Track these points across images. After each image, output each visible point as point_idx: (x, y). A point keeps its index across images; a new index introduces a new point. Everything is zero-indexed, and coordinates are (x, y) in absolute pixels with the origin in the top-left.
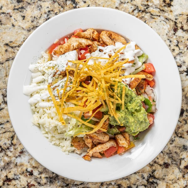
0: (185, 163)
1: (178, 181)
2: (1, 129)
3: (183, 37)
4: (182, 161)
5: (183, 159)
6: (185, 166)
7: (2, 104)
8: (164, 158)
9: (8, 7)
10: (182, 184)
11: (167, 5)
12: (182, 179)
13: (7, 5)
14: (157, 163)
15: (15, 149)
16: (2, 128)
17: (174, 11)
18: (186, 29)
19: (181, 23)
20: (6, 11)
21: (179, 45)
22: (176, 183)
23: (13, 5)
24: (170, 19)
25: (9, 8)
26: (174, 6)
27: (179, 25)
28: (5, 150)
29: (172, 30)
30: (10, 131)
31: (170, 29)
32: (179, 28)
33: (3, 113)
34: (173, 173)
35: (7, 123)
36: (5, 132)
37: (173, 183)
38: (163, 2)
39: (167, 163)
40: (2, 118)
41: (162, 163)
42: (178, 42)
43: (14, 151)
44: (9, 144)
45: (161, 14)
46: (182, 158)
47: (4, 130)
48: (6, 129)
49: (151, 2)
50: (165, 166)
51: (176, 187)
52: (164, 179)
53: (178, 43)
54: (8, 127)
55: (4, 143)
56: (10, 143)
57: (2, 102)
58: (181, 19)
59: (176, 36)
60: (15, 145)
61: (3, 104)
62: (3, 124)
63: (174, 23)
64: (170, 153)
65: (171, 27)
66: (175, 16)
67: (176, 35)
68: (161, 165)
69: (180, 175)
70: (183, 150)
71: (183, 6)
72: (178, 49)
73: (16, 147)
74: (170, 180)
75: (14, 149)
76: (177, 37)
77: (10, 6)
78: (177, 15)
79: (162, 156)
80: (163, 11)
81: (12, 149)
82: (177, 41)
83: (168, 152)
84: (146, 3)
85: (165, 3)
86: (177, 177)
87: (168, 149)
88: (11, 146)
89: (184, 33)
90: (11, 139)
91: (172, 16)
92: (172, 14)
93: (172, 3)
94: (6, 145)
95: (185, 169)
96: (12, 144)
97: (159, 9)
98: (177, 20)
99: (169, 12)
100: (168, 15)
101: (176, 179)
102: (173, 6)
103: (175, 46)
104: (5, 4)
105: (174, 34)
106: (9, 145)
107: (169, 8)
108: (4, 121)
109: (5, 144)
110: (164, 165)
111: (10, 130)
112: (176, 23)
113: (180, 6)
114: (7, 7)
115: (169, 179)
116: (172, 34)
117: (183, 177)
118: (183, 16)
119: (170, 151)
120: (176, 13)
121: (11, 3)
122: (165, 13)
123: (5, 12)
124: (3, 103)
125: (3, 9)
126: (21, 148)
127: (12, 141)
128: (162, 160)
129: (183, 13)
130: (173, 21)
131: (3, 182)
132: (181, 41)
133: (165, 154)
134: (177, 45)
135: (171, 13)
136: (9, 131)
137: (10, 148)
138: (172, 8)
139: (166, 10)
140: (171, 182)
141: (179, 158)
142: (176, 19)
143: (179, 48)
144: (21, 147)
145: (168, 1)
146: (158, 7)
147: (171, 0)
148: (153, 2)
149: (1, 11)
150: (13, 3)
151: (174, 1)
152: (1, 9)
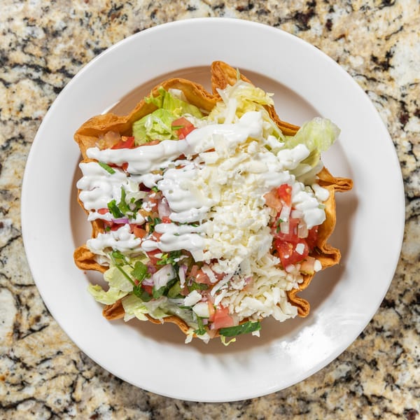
2: (46, 370)
7: (43, 317)
8: (404, 399)
11: (380, 67)
13: (32, 101)
14: (390, 412)
15: (81, 411)
16: (48, 368)
17: (397, 78)
19: (415, 102)
20: (32, 113)
21: (415, 151)
23: (46, 99)
24: (391, 97)
25: (39, 107)
26: (396, 67)
27: (411, 108)
28: (60, 415)
29: (397, 120)
30: (65, 374)
31: (392, 119)
32: (411, 115)
33: (48, 335)
35: (58, 357)
36: (55, 377)
38: (371, 60)
39: (412, 409)
40: (47, 346)
41: (400, 410)
42: (412, 145)
43: (79, 414)
44: (67, 401)
45: (370, 88)
47: (52, 373)
48: (57, 370)
49: (344, 63)
50: (408, 415)
53: (412, 148)
54: (61, 364)
55: (54, 400)
56: (69, 399)
57: (44, 312)
58: (413, 95)
59: (407, 132)
60: (79, 402)
61: (46, 316)
62: (50, 359)
63: (399, 105)
64: (416, 388)
65: (395, 114)
66: (400, 89)
67: (406, 129)
68: (398, 415)
71: (416, 64)
72: (414, 160)
73: (82, 406)
75: (78, 411)
76: (410, 134)
77: (40, 101)
78: (404, 87)
79: (400, 395)
80: (374, 80)
81: (74, 411)
82: (409, 142)
83: (412, 384)
85: (377, 63)
87: (412, 379)
88: (71, 405)
90: (70, 390)
91: (393, 91)
92: (393, 85)
93: (392, 62)
94: (60, 404)
96: (73, 400)
97: (364, 76)
98: (406, 97)
99: (386, 81)
100: (386, 88)
102: (393, 67)
103: (405, 153)
104: (30, 99)
105: (402, 128)
106: (67, 404)
107: (385, 72)
108: (51, 353)
109: (58, 402)
110: (405, 413)
111: (65, 370)
112: (403, 103)
113: (411, 67)
114: (34, 105)
116: (397, 128)
118: (419, 87)
119: (415, 382)
120: (402, 82)
121: (42, 96)
122: (377, 85)
123: (29, 115)
124: (46, 313)
125: (25, 109)
126: (92, 408)
127: (71, 393)
128: (400, 405)
129: (416, 80)
130: (396, 100)
133: (406, 390)
134: (411, 153)
135: (391, 83)
136: (63, 372)
137: (70, 409)
138: (392, 72)
139: (379, 78)
142: (403, 96)
143: (415, 157)
144: (93, 405)
145: (382, 57)
146: (363, 73)
147: (389, 55)
148: (349, 63)
149: (22, 115)
150: (46, 95)
151: (395, 56)
152: (21, 110)
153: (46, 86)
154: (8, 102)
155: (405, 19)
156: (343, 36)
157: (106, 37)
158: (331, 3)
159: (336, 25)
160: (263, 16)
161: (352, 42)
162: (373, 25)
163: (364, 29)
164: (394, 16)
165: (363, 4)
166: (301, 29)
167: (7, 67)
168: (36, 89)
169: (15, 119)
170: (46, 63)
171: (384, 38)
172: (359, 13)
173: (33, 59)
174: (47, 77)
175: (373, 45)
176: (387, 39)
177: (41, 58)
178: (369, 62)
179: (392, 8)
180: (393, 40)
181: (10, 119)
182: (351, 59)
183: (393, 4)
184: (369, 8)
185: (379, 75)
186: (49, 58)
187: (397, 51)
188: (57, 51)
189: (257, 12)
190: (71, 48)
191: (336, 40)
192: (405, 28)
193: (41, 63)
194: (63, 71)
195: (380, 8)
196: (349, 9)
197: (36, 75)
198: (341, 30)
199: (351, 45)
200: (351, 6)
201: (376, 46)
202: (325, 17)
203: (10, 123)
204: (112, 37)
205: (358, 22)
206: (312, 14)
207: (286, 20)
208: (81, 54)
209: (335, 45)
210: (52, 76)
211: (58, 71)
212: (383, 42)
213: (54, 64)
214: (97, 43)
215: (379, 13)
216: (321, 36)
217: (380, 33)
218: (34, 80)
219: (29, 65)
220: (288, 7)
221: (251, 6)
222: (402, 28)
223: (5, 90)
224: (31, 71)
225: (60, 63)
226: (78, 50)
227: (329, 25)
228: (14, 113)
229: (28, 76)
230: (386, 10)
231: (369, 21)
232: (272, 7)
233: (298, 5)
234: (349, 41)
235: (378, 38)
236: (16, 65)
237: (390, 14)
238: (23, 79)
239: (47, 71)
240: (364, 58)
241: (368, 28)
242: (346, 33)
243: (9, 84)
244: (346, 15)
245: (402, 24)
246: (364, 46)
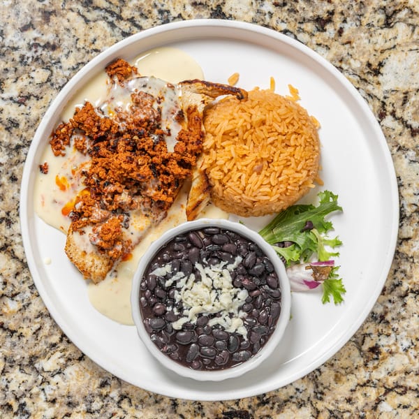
0: (371, 342)
1: (355, 372)
3: (394, 130)
4: (366, 338)
5: (369, 335)
6: (371, 346)
9: (105, 42)
10: (362, 377)
11: (373, 72)
12: (362, 369)
13: (104, 38)
18: (400, 117)
19: (393, 105)
20: (102, 47)
22: (353, 374)
23: (114, 39)
24: (376, 96)
25: (108, 43)
26: (384, 75)
27: (389, 109)
29: (377, 115)
32: (388, 113)
34: (349, 357)
37: (347, 374)
38: (367, 65)
45: (361, 86)
46: (368, 332)
49: (346, 63)
51: (352, 381)
52: (332, 365)
58: (393, 99)
59: (382, 126)
63: (380, 104)
65: (376, 110)
66: (384, 92)
67: (381, 124)
69: (361, 361)
70: (371, 319)
71: (400, 76)
74: (342, 368)
76: (384, 128)
77: (109, 39)
78: (387, 92)
80: (366, 81)
82: (384, 134)
84: (338, 64)
85: (370, 69)
86: (355, 365)
89: (396, 122)
91: (379, 92)
92: (379, 88)
93: (382, 70)
95: (369, 351)
97: (359, 76)
98: (387, 99)
99: (374, 84)
100: (373, 89)
101: (353, 368)
102: (382, 74)
104: (102, 36)
105: (379, 122)
107: (375, 77)
112: (384, 103)
113: (395, 77)
115: (341, 366)
117: (366, 365)
118: (398, 94)
120: (386, 88)
121: (112, 36)
122: (367, 85)
125: (96, 43)
129: (398, 88)
130: (379, 100)
131: (60, 336)
132: (390, 136)
135: (378, 86)
138: (380, 78)
139: (370, 80)
140: (343, 372)
141: (362, 333)
142: (385, 98)
145: (375, 65)
146: (358, 74)
147: (381, 65)
148: (350, 64)
149: (93, 47)
150: (115, 36)
151: (385, 67)
152: (93, 43)
153: (117, 29)
154: (85, 35)
155: (399, 40)
156: (349, 42)
157: (170, 2)
158: (346, 16)
159: (346, 33)
160: (292, 14)
161: (355, 48)
162: (373, 39)
163: (366, 41)
164: (390, 36)
165: (370, 21)
166: (319, 30)
167: (90, 8)
168: (109, 30)
169: (88, 49)
170: (121, 12)
171: (379, 51)
172: (365, 28)
173: (112, 6)
174: (119, 22)
175: (370, 54)
176: (382, 52)
177: (117, 7)
178: (364, 66)
179: (391, 29)
180: (386, 54)
181: (83, 48)
182: (352, 61)
183: (392, 27)
184: (373, 26)
185: (370, 78)
186: (123, 8)
187: (387, 63)
188: (131, 5)
189: (288, 9)
190: (142, 5)
191: (343, 44)
192: (397, 47)
193: (117, 11)
194: (132, 20)
195: (382, 28)
196: (358, 23)
197: (111, 19)
198: (349, 38)
199: (354, 50)
200: (360, 21)
201: (372, 55)
202: (338, 25)
203: (83, 51)
204: (175, 4)
205: (362, 35)
206: (329, 20)
207: (309, 21)
208: (149, 10)
209: (342, 48)
210: (123, 23)
211: (128, 19)
212: (378, 54)
213: (126, 13)
214: (163, 5)
215: (380, 31)
216: (333, 39)
217: (378, 47)
218: (109, 22)
219: (107, 10)
220: (313, 12)
221: (285, 4)
222: (394, 47)
223: (85, 25)
224: (107, 15)
225: (131, 14)
226: (146, 7)
227: (340, 32)
228: (88, 44)
229: (105, 18)
230: (386, 30)
231: (371, 36)
232: (301, 8)
233: (321, 11)
234: (353, 48)
235: (375, 50)
236: (97, 8)
237: (388, 34)
238: (101, 20)
239: (120, 18)
240: (361, 62)
241: (369, 41)
242: (352, 40)
243: (89, 21)
244: (355, 27)
245: (396, 44)
246: (364, 54)
